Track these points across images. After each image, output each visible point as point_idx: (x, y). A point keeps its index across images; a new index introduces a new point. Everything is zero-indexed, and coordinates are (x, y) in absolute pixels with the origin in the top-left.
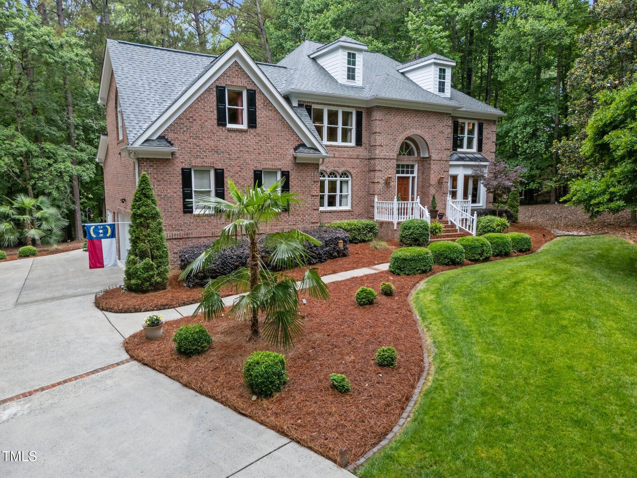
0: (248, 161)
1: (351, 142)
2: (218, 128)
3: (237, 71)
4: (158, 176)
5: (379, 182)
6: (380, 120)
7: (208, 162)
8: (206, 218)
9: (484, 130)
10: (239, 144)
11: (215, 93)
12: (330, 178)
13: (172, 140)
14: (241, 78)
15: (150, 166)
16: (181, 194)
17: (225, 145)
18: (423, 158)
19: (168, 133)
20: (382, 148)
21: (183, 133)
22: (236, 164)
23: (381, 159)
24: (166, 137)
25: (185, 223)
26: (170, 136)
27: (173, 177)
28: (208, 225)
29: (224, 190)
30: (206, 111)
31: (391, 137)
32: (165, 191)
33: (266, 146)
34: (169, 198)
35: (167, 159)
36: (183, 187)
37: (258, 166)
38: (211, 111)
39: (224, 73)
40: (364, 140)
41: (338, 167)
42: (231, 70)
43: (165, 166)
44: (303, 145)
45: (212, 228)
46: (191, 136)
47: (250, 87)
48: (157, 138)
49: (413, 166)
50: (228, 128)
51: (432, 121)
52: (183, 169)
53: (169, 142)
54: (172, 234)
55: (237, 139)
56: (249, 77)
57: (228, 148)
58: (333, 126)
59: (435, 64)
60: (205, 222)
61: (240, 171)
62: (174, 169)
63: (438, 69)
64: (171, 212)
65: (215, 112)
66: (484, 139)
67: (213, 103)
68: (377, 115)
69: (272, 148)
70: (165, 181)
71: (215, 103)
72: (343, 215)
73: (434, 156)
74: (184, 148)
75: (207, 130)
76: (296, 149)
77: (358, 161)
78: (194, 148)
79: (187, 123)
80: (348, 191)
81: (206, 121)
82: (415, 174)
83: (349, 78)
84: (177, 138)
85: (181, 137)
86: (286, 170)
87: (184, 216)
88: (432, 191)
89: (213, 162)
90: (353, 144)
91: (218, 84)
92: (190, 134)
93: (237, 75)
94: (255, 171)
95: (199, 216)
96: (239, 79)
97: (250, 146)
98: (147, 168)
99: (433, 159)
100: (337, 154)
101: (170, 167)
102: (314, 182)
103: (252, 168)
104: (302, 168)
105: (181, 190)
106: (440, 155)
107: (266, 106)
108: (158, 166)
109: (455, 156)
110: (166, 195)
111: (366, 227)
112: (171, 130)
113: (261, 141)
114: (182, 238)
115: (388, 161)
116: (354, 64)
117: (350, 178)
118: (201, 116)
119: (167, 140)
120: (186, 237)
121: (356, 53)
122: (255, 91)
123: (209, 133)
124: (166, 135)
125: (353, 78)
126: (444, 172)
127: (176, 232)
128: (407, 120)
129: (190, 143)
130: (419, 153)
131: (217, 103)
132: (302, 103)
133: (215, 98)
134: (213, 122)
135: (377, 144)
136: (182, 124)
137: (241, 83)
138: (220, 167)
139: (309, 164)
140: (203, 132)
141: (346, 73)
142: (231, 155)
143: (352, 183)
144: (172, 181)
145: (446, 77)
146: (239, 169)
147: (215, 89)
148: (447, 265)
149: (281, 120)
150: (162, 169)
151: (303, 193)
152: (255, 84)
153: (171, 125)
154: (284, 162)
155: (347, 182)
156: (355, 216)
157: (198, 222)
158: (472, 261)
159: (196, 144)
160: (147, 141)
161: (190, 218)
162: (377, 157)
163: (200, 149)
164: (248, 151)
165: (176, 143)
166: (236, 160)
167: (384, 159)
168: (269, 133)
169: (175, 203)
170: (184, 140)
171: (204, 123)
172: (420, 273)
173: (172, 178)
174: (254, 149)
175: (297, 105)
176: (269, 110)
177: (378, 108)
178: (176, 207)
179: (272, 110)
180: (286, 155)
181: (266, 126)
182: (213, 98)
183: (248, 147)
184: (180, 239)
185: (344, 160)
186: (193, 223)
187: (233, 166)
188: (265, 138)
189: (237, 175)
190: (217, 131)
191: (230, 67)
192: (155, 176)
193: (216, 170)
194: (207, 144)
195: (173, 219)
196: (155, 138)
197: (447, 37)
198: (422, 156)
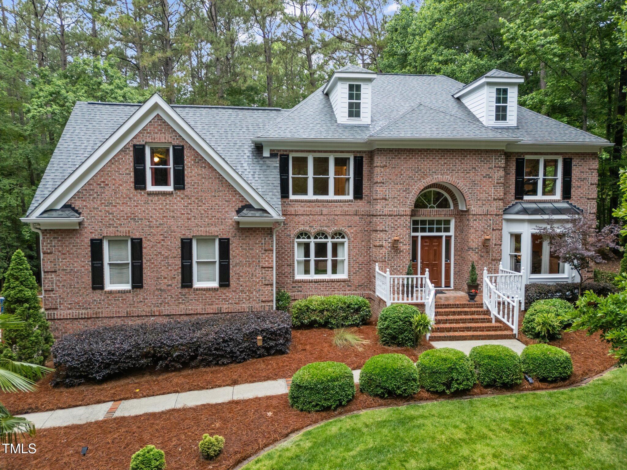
0: (174, 228)
1: (349, 194)
2: (135, 192)
3: (160, 125)
4: (63, 249)
5: (382, 246)
6: (383, 167)
7: (123, 231)
8: (120, 295)
9: (574, 168)
10: (162, 209)
11: (132, 153)
12: (318, 240)
13: (80, 208)
14: (165, 133)
15: (54, 238)
16: (90, 268)
17: (144, 211)
18: (462, 211)
19: (76, 200)
20: (387, 202)
21: (93, 200)
22: (158, 232)
23: (385, 215)
24: (73, 206)
25: (95, 300)
26: (78, 204)
27: (81, 249)
28: (122, 303)
29: (142, 263)
30: (120, 174)
31: (400, 187)
32: (71, 265)
33: (197, 209)
34: (76, 272)
35: (74, 230)
36: (92, 261)
37: (187, 234)
38: (127, 174)
39: (143, 129)
40: (365, 191)
41: (326, 227)
42: (152, 125)
43: (71, 238)
44: (249, 207)
45: (127, 307)
46: (102, 203)
47: (176, 142)
48: (62, 208)
49: (448, 222)
50: (148, 192)
51: (470, 162)
52: (92, 240)
53: (77, 211)
54: (79, 313)
55: (160, 204)
56: (175, 131)
57: (148, 214)
58: (321, 176)
59: (489, 84)
60: (118, 300)
61: (163, 240)
62: (82, 241)
63: (494, 90)
64: (78, 288)
65: (132, 174)
66: (573, 180)
67: (130, 164)
68: (378, 161)
69: (205, 211)
70: (72, 254)
71: (132, 164)
72: (336, 285)
73: (474, 209)
74: (95, 217)
75: (122, 196)
76: (239, 211)
77: (358, 217)
78: (106, 217)
79: (98, 189)
80: (344, 254)
81: (121, 185)
82: (452, 233)
83: (351, 114)
84: (86, 206)
85: (91, 204)
86: (224, 237)
87: (93, 293)
88: (473, 257)
89: (129, 231)
90: (351, 197)
91: (136, 142)
92: (101, 201)
93: (159, 130)
94: (182, 240)
95: (111, 292)
96: (163, 135)
97: (177, 210)
98: (51, 241)
99: (473, 213)
100: (325, 211)
101: (77, 238)
102: (265, 250)
103: (179, 236)
104: (247, 234)
105: (90, 263)
106: (485, 208)
107: (198, 162)
108: (63, 238)
109: (519, 207)
110: (71, 270)
111: (348, 307)
112: (79, 198)
113: (191, 204)
114: (91, 318)
115: (396, 218)
116: (358, 97)
117: (346, 240)
118: (115, 179)
119: (73, 209)
120: (95, 316)
121: (362, 84)
122: (183, 146)
123: (124, 198)
124: (73, 203)
125: (358, 115)
126: (493, 230)
127: (83, 311)
128: (426, 164)
129: (101, 211)
130: (456, 205)
131: (134, 164)
132: (276, 152)
133: (131, 159)
134: (129, 185)
135: (378, 197)
136: (91, 190)
137: (165, 138)
138: (137, 237)
139: (258, 228)
140: (117, 198)
141: (347, 110)
142: (151, 222)
143: (349, 246)
144: (80, 254)
145: (509, 99)
146: (162, 238)
147: (131, 149)
148: (382, 396)
149: (219, 178)
150: (67, 241)
151: (250, 264)
152: (183, 139)
153: (78, 192)
154: (222, 227)
155: (343, 244)
156: (353, 288)
157: (110, 300)
158: (433, 393)
159: (108, 211)
160: (45, 212)
161: (101, 295)
162: (378, 214)
163: (114, 216)
164: (173, 217)
165: (85, 212)
166: (158, 227)
167: (390, 215)
168: (202, 194)
169: (82, 277)
170: (94, 208)
171: (118, 188)
172: (317, 411)
173: (79, 250)
174: (182, 214)
175: (269, 156)
176: (201, 167)
177: (381, 151)
178: (83, 282)
179: (205, 167)
180: (225, 219)
181: (198, 186)
182: (130, 158)
183: (173, 211)
184: (88, 318)
185: (336, 217)
186: (103, 300)
187: (155, 235)
188: (196, 201)
189: (159, 245)
190: (134, 195)
191: (150, 122)
192: (60, 249)
193: (132, 240)
194: (122, 211)
195: (81, 296)
196: (59, 207)
197: (557, 42)
198: (460, 208)
